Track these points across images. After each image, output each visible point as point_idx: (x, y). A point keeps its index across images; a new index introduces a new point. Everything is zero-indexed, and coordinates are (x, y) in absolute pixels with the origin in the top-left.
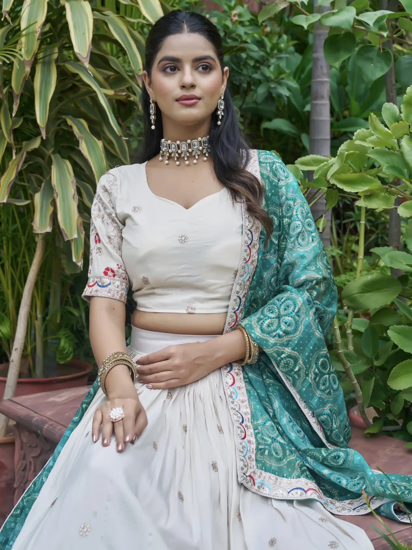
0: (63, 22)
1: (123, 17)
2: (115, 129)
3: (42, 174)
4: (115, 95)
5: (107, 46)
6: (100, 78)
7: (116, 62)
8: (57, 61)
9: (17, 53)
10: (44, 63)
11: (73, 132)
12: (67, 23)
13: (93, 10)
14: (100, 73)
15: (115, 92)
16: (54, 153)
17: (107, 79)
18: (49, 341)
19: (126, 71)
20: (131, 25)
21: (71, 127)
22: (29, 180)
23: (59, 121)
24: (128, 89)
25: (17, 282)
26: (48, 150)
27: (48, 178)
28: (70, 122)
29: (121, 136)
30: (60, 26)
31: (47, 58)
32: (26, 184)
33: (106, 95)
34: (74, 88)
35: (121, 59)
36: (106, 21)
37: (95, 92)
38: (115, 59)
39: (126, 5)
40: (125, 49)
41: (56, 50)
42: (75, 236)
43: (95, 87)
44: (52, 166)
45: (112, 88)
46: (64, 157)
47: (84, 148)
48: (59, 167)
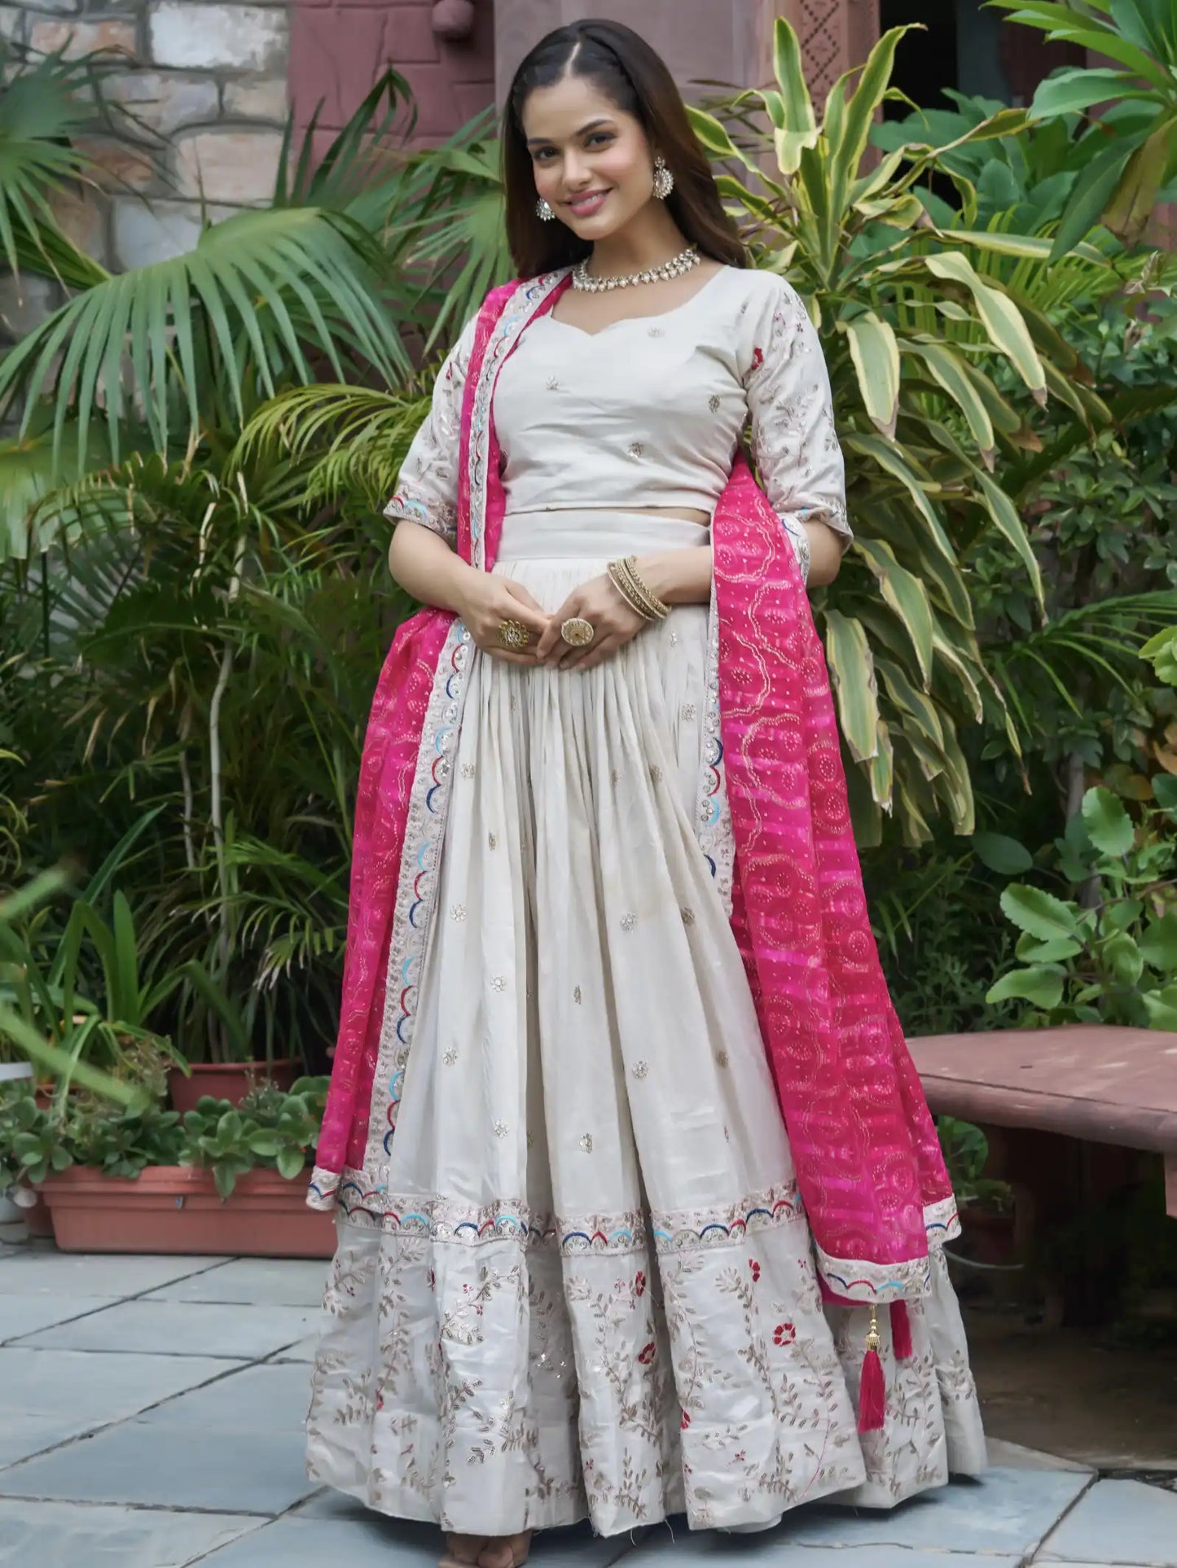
1: (954, 344)
2: (945, 553)
4: (943, 491)
5: (920, 401)
6: (914, 462)
7: (942, 431)
11: (866, 567)
12: (849, 361)
13: (897, 335)
14: (914, 453)
15: (943, 486)
17: (926, 463)
19: (964, 448)
20: (969, 359)
21: (861, 557)
24: (966, 481)
29: (955, 567)
33: (926, 493)
34: (863, 485)
35: (950, 422)
36: (923, 355)
37: (906, 489)
38: (939, 424)
40: (961, 405)
42: (875, 753)
43: (905, 479)
44: (828, 631)
45: (936, 479)
46: (848, 614)
47: (888, 592)
48: (843, 634)
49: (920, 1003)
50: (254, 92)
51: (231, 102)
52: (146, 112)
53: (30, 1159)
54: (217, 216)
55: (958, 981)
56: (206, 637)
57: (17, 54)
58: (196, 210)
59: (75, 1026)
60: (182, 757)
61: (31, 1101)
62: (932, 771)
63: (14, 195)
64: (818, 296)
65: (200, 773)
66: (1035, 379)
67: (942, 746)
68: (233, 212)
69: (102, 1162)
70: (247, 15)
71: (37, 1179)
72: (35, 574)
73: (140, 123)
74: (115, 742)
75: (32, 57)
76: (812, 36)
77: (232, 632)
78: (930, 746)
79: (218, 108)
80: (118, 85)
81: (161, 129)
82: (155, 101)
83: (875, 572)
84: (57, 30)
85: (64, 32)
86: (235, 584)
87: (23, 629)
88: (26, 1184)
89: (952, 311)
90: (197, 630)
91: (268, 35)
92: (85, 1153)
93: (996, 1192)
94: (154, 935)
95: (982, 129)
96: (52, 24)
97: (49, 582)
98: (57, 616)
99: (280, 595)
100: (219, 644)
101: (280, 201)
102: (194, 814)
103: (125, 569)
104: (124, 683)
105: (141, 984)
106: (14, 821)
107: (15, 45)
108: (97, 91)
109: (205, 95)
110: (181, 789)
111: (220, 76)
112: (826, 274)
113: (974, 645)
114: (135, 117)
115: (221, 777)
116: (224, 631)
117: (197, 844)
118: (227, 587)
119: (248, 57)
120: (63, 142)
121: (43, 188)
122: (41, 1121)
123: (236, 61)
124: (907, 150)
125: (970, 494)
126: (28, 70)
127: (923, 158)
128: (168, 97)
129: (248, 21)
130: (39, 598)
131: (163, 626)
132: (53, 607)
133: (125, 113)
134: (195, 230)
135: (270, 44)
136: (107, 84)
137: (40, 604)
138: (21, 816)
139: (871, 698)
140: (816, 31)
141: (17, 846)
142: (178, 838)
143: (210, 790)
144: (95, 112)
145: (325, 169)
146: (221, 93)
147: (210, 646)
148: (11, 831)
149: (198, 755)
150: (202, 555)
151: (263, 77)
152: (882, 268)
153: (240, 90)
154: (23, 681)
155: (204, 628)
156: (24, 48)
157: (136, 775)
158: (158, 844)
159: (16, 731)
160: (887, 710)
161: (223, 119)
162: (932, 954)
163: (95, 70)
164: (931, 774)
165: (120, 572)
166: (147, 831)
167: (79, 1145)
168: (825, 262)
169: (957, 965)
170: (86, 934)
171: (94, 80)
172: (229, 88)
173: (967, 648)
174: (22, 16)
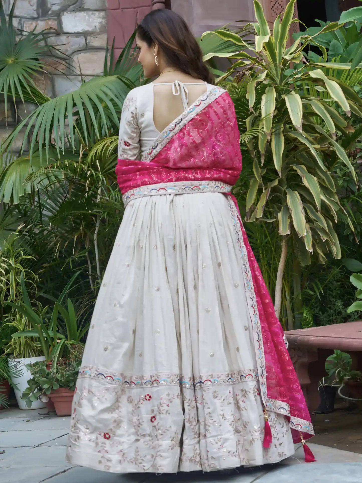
0: (285, 108)
1: (322, 99)
2: (322, 167)
3: (281, 203)
4: (320, 147)
5: (313, 119)
6: (311, 138)
7: (318, 127)
8: (283, 132)
9: (260, 130)
10: (276, 135)
11: (298, 174)
12: (287, 108)
13: (302, 98)
14: (311, 136)
15: (321, 145)
16: (287, 188)
17: (315, 139)
18: (296, 316)
19: (326, 133)
20: (325, 103)
21: (296, 171)
22: (273, 208)
23: (288, 169)
24: (328, 143)
25: (272, 277)
26: (283, 188)
27: (285, 204)
28: (295, 168)
29: (326, 172)
30: (283, 111)
31: (277, 132)
32: (271, 210)
33: (315, 148)
34: (296, 148)
35: (322, 125)
36: (311, 103)
37: (308, 148)
39: (323, 92)
40: (324, 119)
41: (282, 126)
42: (305, 234)
43: (308, 144)
44: (287, 196)
45: (319, 144)
46: (293, 190)
47: (305, 182)
48: (292, 197)
49: (330, 316)
50: (97, 39)
51: (89, 43)
52: (62, 48)
53: (46, 386)
54: (87, 79)
55: (341, 307)
56: (91, 215)
57: (20, 33)
58: (80, 78)
59: (58, 343)
60: (87, 254)
61: (45, 367)
62: (324, 238)
63: (21, 77)
64: (275, 87)
65: (93, 259)
66: (346, 108)
67: (327, 230)
68: (91, 78)
69: (69, 386)
70: (92, 14)
71: (48, 393)
72: (36, 199)
73: (60, 52)
74: (65, 251)
75: (24, 33)
76: (274, 5)
77: (99, 212)
78: (323, 230)
79: (85, 45)
80: (52, 40)
81: (67, 54)
82: (65, 44)
83: (300, 176)
84: (32, 24)
85: (34, 25)
86: (99, 197)
87: (34, 217)
88: (45, 394)
89: (320, 89)
90: (87, 212)
91: (100, 20)
92: (63, 383)
93: (356, 375)
94: (82, 312)
95: (325, 29)
96: (30, 22)
97: (41, 201)
98: (44, 212)
99: (112, 199)
100: (95, 216)
101: (106, 73)
102: (92, 272)
103: (65, 195)
104: (67, 232)
105: (78, 328)
106: (34, 278)
107: (18, 30)
108: (46, 42)
109: (81, 41)
110: (87, 264)
111: (85, 34)
112: (278, 80)
113: (336, 197)
114: (58, 50)
115: (99, 259)
116: (96, 212)
117: (94, 282)
118: (96, 198)
119: (94, 28)
120: (36, 59)
121: (31, 75)
122: (48, 374)
123: (90, 29)
124: (302, 38)
125: (329, 148)
126: (24, 37)
127: (307, 40)
128: (69, 42)
129: (93, 16)
130: (38, 207)
131: (77, 212)
132: (43, 209)
133: (54, 48)
134: (79, 84)
135: (101, 23)
136: (49, 40)
137: (39, 209)
138: (36, 277)
139: (303, 216)
140: (276, 3)
141: (36, 286)
142: (87, 280)
143: (96, 264)
144: (46, 49)
145: (119, 61)
146: (86, 40)
147: (93, 217)
148: (33, 282)
149: (92, 253)
150: (87, 188)
151: (99, 34)
152: (296, 77)
153: (92, 38)
154: (35, 234)
155: (90, 211)
156: (22, 31)
157: (72, 261)
158: (81, 282)
159: (33, 250)
160: (309, 220)
161: (87, 48)
162: (332, 299)
163: (45, 35)
164: (324, 239)
165: (63, 196)
166: (77, 278)
167: (61, 381)
168: (277, 76)
169: (340, 302)
170: (59, 313)
171: (45, 39)
172: (88, 38)
173: (334, 198)
174: (21, 20)
